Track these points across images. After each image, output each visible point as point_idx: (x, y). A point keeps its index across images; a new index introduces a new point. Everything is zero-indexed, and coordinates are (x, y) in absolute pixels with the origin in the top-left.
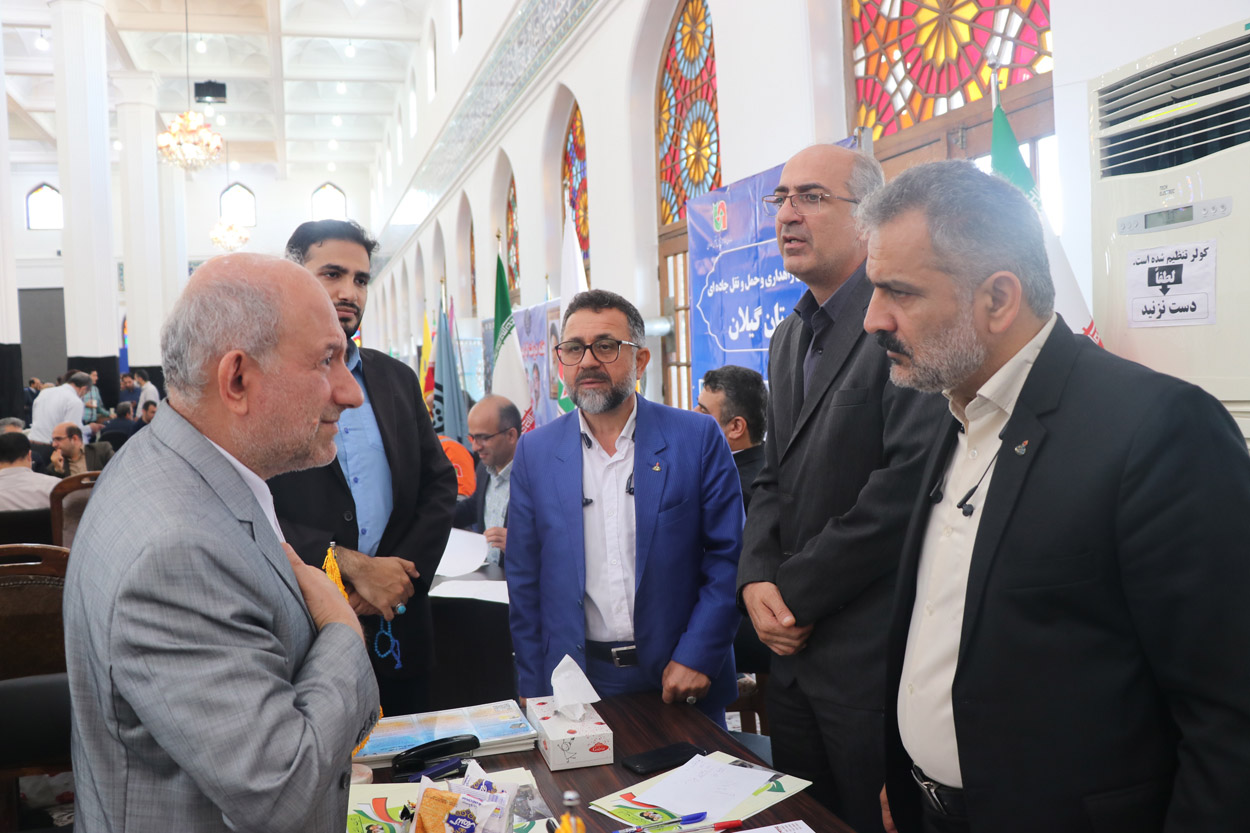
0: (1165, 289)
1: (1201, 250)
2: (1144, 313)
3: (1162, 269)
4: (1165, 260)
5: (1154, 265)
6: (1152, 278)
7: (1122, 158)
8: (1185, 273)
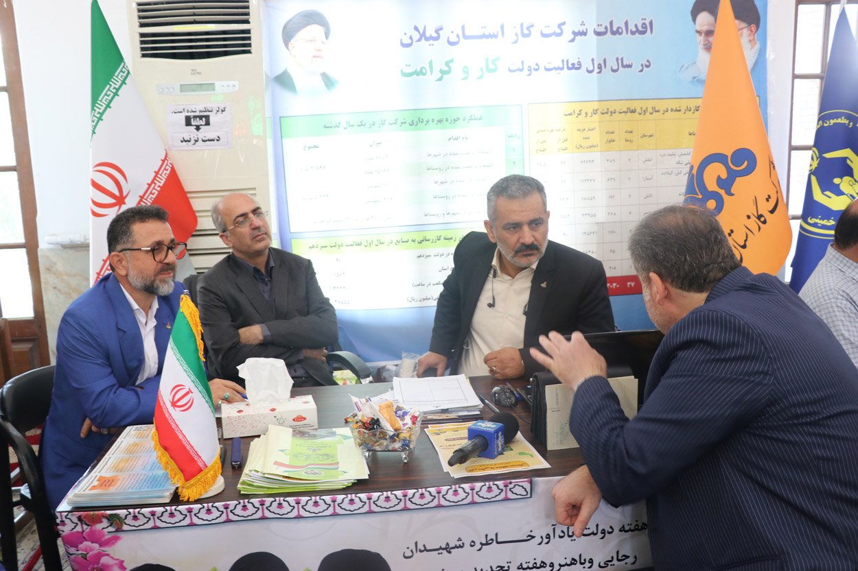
0: (198, 128)
1: (222, 108)
2: (182, 142)
3: (195, 117)
4: (198, 112)
5: (189, 114)
6: (188, 122)
7: (153, 47)
8: (212, 120)
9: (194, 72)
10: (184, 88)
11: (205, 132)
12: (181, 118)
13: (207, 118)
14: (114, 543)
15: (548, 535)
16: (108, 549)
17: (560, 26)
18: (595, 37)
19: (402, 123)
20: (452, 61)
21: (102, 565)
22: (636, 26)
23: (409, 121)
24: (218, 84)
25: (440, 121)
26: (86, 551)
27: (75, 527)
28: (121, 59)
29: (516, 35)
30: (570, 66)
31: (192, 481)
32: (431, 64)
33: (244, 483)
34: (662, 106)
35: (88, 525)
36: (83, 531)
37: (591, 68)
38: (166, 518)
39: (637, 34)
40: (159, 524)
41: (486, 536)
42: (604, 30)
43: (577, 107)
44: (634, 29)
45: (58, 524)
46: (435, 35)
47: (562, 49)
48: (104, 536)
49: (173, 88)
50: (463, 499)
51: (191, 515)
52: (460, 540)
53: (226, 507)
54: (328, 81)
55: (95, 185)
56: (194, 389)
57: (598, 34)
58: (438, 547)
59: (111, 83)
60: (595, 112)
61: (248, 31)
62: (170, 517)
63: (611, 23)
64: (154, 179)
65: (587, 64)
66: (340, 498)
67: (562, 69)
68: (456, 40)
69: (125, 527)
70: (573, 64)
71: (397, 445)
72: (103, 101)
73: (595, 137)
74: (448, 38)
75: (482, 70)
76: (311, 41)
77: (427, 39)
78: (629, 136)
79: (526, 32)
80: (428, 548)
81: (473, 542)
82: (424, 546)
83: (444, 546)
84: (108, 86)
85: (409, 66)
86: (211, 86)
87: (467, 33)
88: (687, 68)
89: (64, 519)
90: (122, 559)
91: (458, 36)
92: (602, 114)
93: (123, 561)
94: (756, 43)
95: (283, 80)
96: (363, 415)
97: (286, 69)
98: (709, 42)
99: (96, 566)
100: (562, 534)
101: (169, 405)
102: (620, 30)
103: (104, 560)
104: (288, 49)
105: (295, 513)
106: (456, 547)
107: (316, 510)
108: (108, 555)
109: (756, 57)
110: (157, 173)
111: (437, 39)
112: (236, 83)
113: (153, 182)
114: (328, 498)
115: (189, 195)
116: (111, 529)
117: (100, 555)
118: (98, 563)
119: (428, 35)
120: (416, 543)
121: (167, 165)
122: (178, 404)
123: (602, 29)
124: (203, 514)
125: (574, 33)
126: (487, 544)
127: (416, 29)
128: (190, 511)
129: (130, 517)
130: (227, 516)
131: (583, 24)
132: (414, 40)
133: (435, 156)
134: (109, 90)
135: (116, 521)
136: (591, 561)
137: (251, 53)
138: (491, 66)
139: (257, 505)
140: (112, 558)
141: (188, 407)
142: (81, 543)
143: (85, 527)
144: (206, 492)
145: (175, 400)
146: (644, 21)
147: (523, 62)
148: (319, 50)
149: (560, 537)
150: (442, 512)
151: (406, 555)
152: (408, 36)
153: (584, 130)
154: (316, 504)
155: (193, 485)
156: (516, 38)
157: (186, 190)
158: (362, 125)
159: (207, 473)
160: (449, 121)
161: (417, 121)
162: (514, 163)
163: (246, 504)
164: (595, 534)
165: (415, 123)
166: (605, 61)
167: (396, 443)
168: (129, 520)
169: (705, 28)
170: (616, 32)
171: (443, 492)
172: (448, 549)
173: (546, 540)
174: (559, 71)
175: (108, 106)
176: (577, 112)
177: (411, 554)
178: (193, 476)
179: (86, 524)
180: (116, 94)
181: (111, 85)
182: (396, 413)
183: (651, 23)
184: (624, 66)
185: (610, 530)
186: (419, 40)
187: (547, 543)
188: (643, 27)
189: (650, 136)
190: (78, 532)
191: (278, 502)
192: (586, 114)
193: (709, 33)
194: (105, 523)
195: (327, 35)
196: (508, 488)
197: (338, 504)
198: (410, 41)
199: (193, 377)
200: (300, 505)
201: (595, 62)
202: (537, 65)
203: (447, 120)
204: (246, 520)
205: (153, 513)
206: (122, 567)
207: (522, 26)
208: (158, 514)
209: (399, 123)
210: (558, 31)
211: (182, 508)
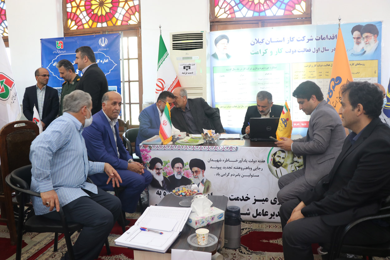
0: (187, 70)
1: (194, 64)
2: (182, 73)
3: (186, 67)
4: (187, 65)
6: (184, 68)
7: (176, 47)
9: (187, 54)
10: (183, 58)
11: (189, 71)
13: (190, 67)
16: (148, 153)
17: (303, 37)
18: (316, 41)
20: (267, 49)
22: (330, 37)
23: (253, 68)
24: (193, 57)
25: (263, 68)
27: (143, 148)
28: (167, 50)
29: (289, 41)
30: (307, 50)
31: (165, 140)
32: (260, 50)
33: (177, 143)
37: (314, 51)
38: (160, 147)
40: (158, 149)
41: (227, 159)
42: (319, 38)
44: (330, 38)
45: (140, 147)
46: (262, 41)
47: (305, 45)
49: (181, 58)
50: (221, 150)
51: (165, 148)
52: (220, 159)
53: (172, 146)
54: (228, 56)
55: (157, 85)
56: (167, 121)
57: (317, 40)
58: (216, 160)
59: (163, 57)
60: (315, 66)
61: (202, 42)
63: (322, 36)
64: (173, 83)
65: (313, 50)
66: (195, 146)
67: (304, 51)
68: (269, 43)
69: (152, 149)
70: (308, 50)
72: (161, 62)
73: (315, 74)
74: (266, 42)
75: (277, 52)
76: (223, 44)
77: (259, 43)
78: (327, 74)
79: (292, 40)
80: (213, 160)
81: (223, 160)
85: (253, 51)
86: (191, 58)
87: (272, 41)
88: (350, 50)
91: (269, 41)
92: (318, 66)
94: (377, 41)
95: (215, 56)
97: (215, 52)
98: (358, 41)
101: (162, 124)
102: (325, 38)
103: (147, 156)
104: (216, 46)
105: (185, 149)
106: (220, 161)
107: (190, 149)
109: (377, 46)
110: (173, 82)
112: (198, 57)
113: (172, 84)
114: (192, 146)
116: (149, 149)
117: (147, 154)
119: (259, 41)
120: (211, 159)
121: (177, 80)
122: (164, 124)
123: (318, 38)
124: (167, 147)
125: (308, 39)
126: (227, 161)
127: (256, 39)
128: (165, 146)
130: (172, 149)
131: (311, 36)
132: (255, 43)
133: (261, 79)
134: (162, 59)
135: (150, 147)
136: (251, 169)
137: (203, 48)
138: (280, 51)
139: (178, 146)
140: (149, 155)
142: (143, 152)
144: (168, 143)
146: (333, 35)
147: (290, 50)
148: (226, 47)
149: (244, 162)
150: (216, 152)
151: (209, 161)
152: (253, 42)
153: (311, 72)
154: (190, 147)
155: (166, 141)
158: (238, 69)
159: (169, 139)
161: (255, 69)
162: (287, 82)
163: (176, 146)
164: (252, 162)
166: (319, 49)
167: (210, 139)
168: (153, 147)
169: (357, 36)
170: (323, 39)
172: (218, 161)
173: (240, 162)
174: (303, 52)
176: (309, 65)
178: (166, 139)
179: (145, 148)
180: (164, 60)
182: (212, 133)
183: (336, 36)
184: (326, 50)
185: (256, 161)
186: (257, 43)
188: (333, 37)
191: (182, 146)
192: (312, 66)
193: (358, 38)
194: (148, 148)
195: (228, 42)
196: (232, 148)
197: (194, 148)
198: (254, 44)
200: (187, 147)
201: (316, 49)
202: (295, 50)
203: (265, 68)
204: (176, 150)
205: (157, 146)
206: (151, 158)
207: (290, 38)
208: (158, 147)
209: (250, 69)
210: (303, 39)
211: (163, 146)
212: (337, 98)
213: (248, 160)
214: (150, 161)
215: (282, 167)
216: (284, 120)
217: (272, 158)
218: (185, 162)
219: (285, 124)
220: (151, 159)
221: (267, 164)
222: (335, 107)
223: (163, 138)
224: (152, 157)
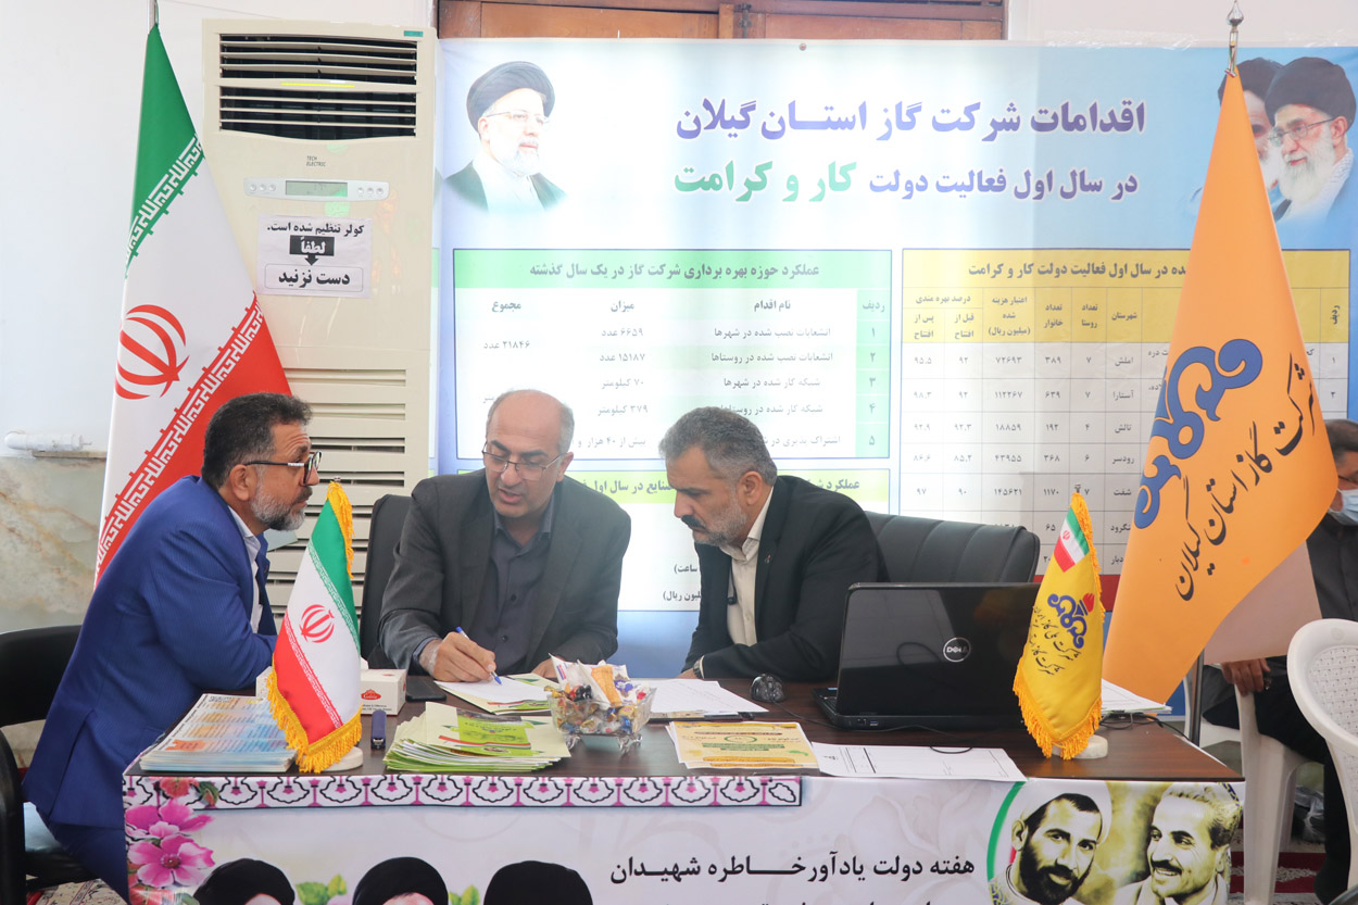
0: (312, 259)
1: (356, 227)
2: (281, 280)
3: (308, 239)
4: (314, 230)
5: (298, 233)
6: (295, 246)
7: (241, 113)
8: (337, 246)
9: (312, 161)
10: (291, 187)
11: (323, 266)
12: (284, 239)
13: (330, 241)
14: (200, 826)
15: (824, 867)
16: (192, 834)
17: (969, 110)
18: (1034, 132)
19: (672, 273)
20: (768, 166)
21: (181, 855)
22: (1112, 114)
23: (685, 269)
24: (352, 185)
25: (741, 273)
26: (160, 835)
27: (148, 799)
28: (192, 131)
29: (888, 123)
30: (984, 183)
31: (320, 743)
32: (730, 169)
33: (394, 756)
34: (1155, 262)
35: (167, 798)
36: (159, 806)
37: (1022, 189)
38: (279, 793)
39: (1113, 129)
40: (268, 801)
41: (733, 859)
42: (1052, 121)
43: (994, 259)
44: (1108, 121)
45: (125, 794)
46: (740, 118)
47: (967, 154)
48: (187, 815)
49: (272, 186)
50: (701, 798)
51: (315, 791)
52: (694, 861)
53: (366, 784)
54: (545, 191)
55: (127, 342)
56: (335, 612)
57: (1040, 127)
58: (663, 870)
59: (171, 171)
60: (1028, 269)
61: (412, 97)
62: (285, 791)
63: (1065, 108)
64: (232, 340)
65: (1016, 181)
66: (527, 780)
67: (969, 188)
68: (779, 128)
69: (219, 804)
70: (990, 181)
71: (614, 726)
72: (156, 200)
73: (1026, 315)
74: (764, 124)
75: (821, 184)
76: (519, 116)
77: (725, 125)
78: (1088, 316)
79: (906, 119)
80: (647, 870)
81: (713, 866)
82: (642, 865)
83: (670, 869)
84: (167, 176)
85: (692, 170)
86: (339, 187)
87: (798, 118)
89: (134, 785)
90: (210, 848)
91: (781, 122)
92: (1041, 273)
93: (211, 852)
94: (1345, 151)
95: (465, 184)
96: (568, 684)
97: (471, 163)
99: (172, 856)
100: (845, 869)
101: (298, 633)
102: (1081, 122)
103: (185, 848)
104: (476, 129)
105: (461, 800)
106: (688, 872)
107: (493, 796)
108: (191, 841)
109: (1346, 175)
110: (236, 331)
111: (744, 124)
112: (385, 185)
113: (228, 346)
114: (510, 781)
115: (287, 375)
116: (199, 805)
118: (176, 852)
119: (727, 117)
120: (631, 860)
121: (255, 318)
122: (312, 632)
123: (1048, 119)
124: (332, 792)
125: (994, 123)
126: (734, 872)
127: (707, 105)
128: (314, 785)
129: (229, 789)
130: (366, 797)
131: (1012, 108)
132: (703, 126)
133: (729, 335)
134: (167, 182)
135: (207, 794)
137: (414, 134)
138: (839, 179)
139: (410, 783)
140: (196, 845)
141: (325, 636)
142: (155, 823)
143: (162, 799)
144: (337, 761)
145: (308, 626)
146: (1127, 106)
147: (897, 174)
148: (532, 134)
149: (843, 872)
150: (670, 816)
151: (616, 878)
152: (692, 117)
153: (1006, 301)
154: (493, 786)
155: (319, 749)
156: (886, 130)
157: (284, 366)
158: (600, 271)
159: (342, 734)
160: (758, 274)
161: (699, 270)
162: (873, 355)
163: (395, 780)
164: (895, 872)
165: (696, 275)
166: (1050, 176)
167: (612, 723)
168: (227, 794)
170: (1075, 125)
171: (674, 785)
172: (676, 874)
173: (820, 876)
174: (963, 192)
175: (163, 210)
176: (994, 267)
177: (622, 877)
178: (322, 735)
179: (164, 795)
180: (178, 191)
181: (171, 175)
182: (616, 683)
183: (1141, 110)
184: (1085, 188)
185: (917, 868)
186: (711, 126)
187: (823, 880)
188: (1124, 117)
189: (1131, 317)
190: (151, 807)
191: (439, 780)
192: (1011, 271)
194: (192, 795)
195: (548, 108)
196: (767, 787)
197: (524, 790)
198: (695, 128)
199: (336, 596)
200: (471, 788)
201: (1032, 178)
202: (923, 179)
203: (754, 271)
204: (392, 805)
205: (262, 786)
206: (210, 862)
207: (899, 107)
208: (269, 787)
209: (667, 273)
210: (965, 119)
211: (304, 780)
212: (1240, 458)
213: (868, 860)
214: (201, 883)
215: (1080, 899)
216: (1067, 605)
217: (1019, 845)
218: (455, 885)
219: (1073, 631)
220: (208, 872)
221: (986, 886)
222: (1229, 509)
223: (306, 728)
224: (222, 858)
